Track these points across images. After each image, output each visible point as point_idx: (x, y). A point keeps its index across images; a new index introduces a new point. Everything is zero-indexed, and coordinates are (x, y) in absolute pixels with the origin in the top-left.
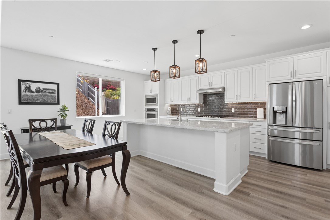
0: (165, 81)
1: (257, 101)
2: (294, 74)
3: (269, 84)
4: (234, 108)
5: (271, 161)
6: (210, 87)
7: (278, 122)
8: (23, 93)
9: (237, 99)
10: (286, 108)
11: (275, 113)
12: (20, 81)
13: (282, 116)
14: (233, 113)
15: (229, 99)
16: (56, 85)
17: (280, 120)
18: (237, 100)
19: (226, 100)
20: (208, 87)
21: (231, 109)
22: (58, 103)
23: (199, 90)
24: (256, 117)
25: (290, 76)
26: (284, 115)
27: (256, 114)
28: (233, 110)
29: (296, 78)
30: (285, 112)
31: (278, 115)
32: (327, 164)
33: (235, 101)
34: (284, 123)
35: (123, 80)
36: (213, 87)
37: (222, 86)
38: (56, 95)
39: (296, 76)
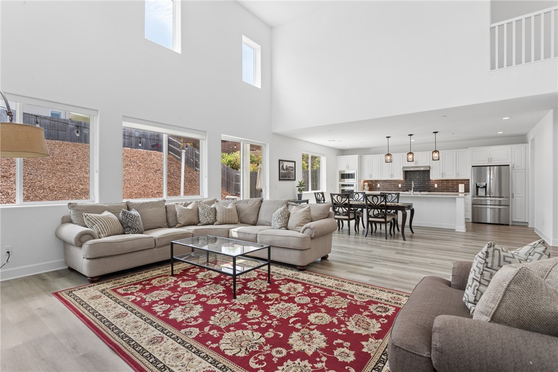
0: (361, 157)
1: (460, 179)
2: (490, 160)
3: (472, 166)
4: (437, 184)
5: (475, 223)
6: (415, 166)
7: (479, 194)
8: (281, 171)
9: (442, 176)
10: (486, 184)
11: (477, 187)
12: (280, 160)
13: (482, 189)
14: (436, 189)
15: (434, 176)
16: (294, 163)
17: (481, 192)
19: (431, 178)
20: (413, 165)
21: (434, 185)
22: (295, 180)
23: (403, 167)
24: (458, 192)
25: (487, 161)
26: (484, 189)
27: (458, 189)
28: (436, 186)
30: (485, 187)
31: (479, 189)
32: (512, 221)
33: (440, 178)
34: (484, 195)
35: (324, 155)
36: (418, 165)
37: (428, 165)
38: (294, 172)
39: (491, 162)
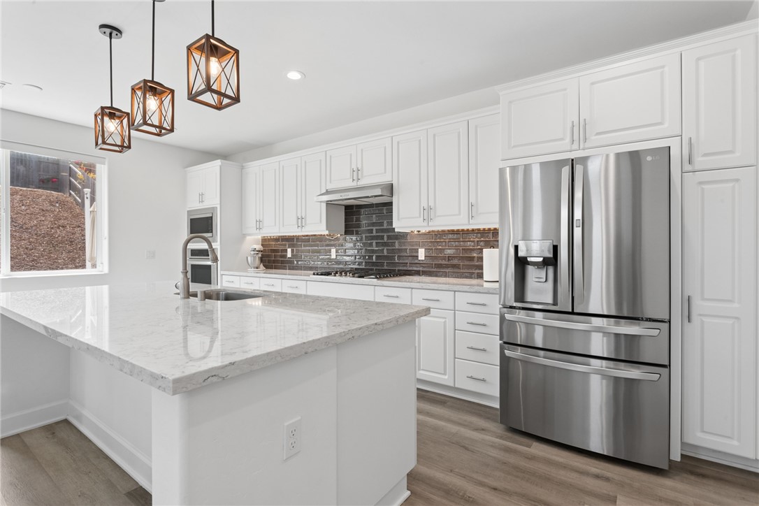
0: (242, 168)
1: (481, 227)
2: (580, 130)
4: (422, 247)
6: (354, 184)
7: (532, 296)
9: (428, 219)
10: (555, 248)
11: (522, 263)
13: (542, 273)
14: (420, 264)
15: (405, 220)
17: (539, 287)
18: (425, 224)
19: (399, 225)
20: (350, 184)
21: (417, 251)
23: (328, 192)
24: (480, 276)
25: (568, 140)
26: (551, 270)
27: (481, 267)
28: (422, 254)
29: (587, 145)
30: (553, 261)
31: (530, 272)
32: (683, 443)
33: (419, 225)
34: (548, 299)
36: (362, 183)
37: (385, 179)
39: (585, 139)
